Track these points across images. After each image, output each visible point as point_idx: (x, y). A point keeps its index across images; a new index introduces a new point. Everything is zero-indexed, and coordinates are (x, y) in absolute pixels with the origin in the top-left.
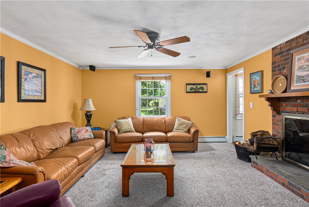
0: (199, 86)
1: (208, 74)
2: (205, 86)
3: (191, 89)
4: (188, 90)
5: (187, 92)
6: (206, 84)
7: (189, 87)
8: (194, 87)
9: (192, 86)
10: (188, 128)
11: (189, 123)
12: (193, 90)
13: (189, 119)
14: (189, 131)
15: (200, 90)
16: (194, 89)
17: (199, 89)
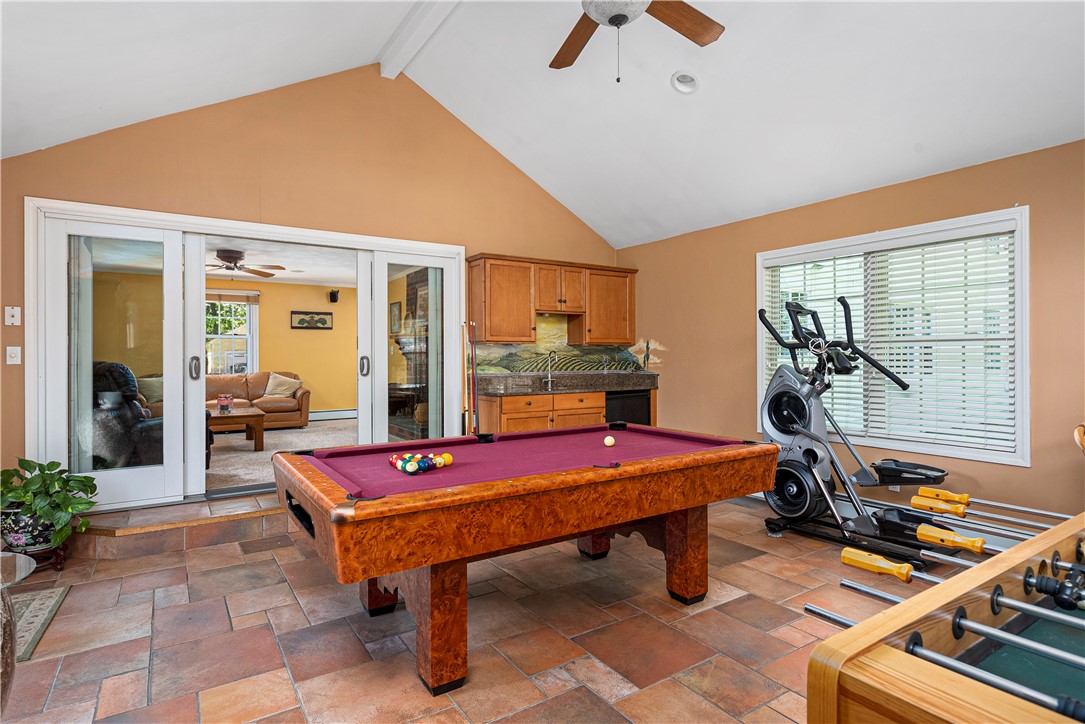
0: (317, 317)
1: (333, 297)
2: (328, 318)
3: (302, 321)
4: (295, 324)
5: (293, 328)
6: (331, 314)
7: (297, 318)
8: (307, 318)
9: (302, 316)
10: (293, 390)
11: (295, 383)
12: (305, 325)
13: (295, 377)
14: (294, 395)
15: (320, 325)
16: (308, 322)
17: (317, 322)
